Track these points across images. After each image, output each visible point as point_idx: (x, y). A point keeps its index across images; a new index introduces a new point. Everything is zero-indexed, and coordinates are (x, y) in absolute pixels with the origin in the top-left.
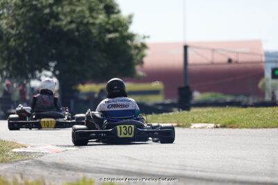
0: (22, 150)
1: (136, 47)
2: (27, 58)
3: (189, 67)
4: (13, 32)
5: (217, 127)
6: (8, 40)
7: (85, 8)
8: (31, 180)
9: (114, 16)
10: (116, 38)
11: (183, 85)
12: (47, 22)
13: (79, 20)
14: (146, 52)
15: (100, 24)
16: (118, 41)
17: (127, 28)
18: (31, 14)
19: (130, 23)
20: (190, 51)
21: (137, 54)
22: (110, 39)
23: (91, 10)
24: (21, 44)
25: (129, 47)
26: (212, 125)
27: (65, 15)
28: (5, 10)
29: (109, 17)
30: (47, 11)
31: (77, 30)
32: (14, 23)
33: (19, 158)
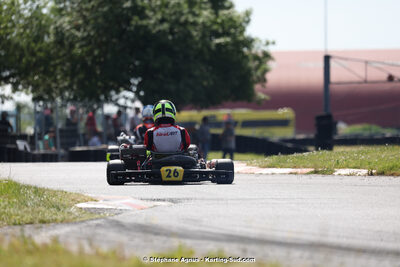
0: (91, 205)
1: (256, 58)
2: (98, 72)
3: (332, 87)
4: (79, 34)
5: (372, 174)
6: (72, 46)
8: (104, 249)
9: (223, 13)
10: (227, 44)
11: (323, 113)
12: (128, 21)
13: (173, 18)
14: (271, 64)
15: (203, 23)
16: (230, 48)
17: (243, 31)
18: (106, 9)
19: (248, 22)
20: (333, 63)
21: (257, 68)
22: (218, 45)
23: (191, 3)
24: (90, 53)
25: (245, 57)
26: (365, 171)
28: (68, 3)
29: (217, 14)
30: (128, 4)
31: (171, 29)
32: (80, 22)
33: (86, 217)
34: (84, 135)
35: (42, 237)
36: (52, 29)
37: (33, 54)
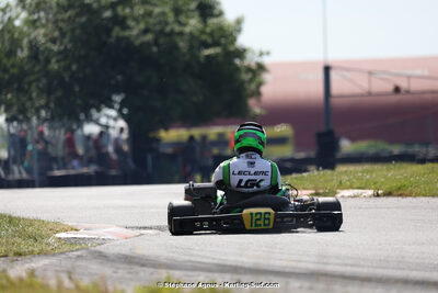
0: (71, 235)
1: (249, 70)
2: (77, 89)
3: (333, 101)
4: (55, 48)
5: (378, 195)
6: (48, 61)
7: (167, 9)
8: (85, 282)
9: (212, 21)
10: (217, 55)
11: (323, 128)
12: (108, 31)
13: (158, 28)
14: (266, 77)
15: (191, 33)
16: (220, 59)
17: (234, 40)
18: (83, 19)
19: (239, 31)
20: (334, 75)
21: (251, 81)
22: (208, 57)
23: (177, 11)
24: (68, 68)
25: (237, 69)
26: (370, 192)
27: (136, 20)
28: (42, 14)
29: (205, 22)
30: (108, 14)
31: (156, 43)
32: (56, 34)
33: (66, 248)
34: (63, 159)
35: (18, 270)
36: (25, 42)
37: (5, 70)
